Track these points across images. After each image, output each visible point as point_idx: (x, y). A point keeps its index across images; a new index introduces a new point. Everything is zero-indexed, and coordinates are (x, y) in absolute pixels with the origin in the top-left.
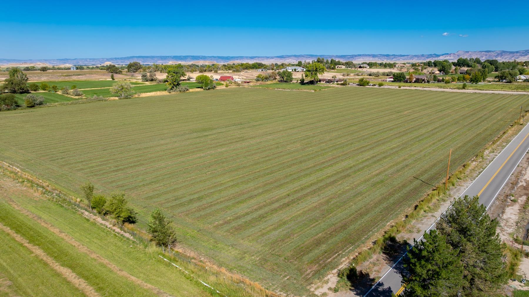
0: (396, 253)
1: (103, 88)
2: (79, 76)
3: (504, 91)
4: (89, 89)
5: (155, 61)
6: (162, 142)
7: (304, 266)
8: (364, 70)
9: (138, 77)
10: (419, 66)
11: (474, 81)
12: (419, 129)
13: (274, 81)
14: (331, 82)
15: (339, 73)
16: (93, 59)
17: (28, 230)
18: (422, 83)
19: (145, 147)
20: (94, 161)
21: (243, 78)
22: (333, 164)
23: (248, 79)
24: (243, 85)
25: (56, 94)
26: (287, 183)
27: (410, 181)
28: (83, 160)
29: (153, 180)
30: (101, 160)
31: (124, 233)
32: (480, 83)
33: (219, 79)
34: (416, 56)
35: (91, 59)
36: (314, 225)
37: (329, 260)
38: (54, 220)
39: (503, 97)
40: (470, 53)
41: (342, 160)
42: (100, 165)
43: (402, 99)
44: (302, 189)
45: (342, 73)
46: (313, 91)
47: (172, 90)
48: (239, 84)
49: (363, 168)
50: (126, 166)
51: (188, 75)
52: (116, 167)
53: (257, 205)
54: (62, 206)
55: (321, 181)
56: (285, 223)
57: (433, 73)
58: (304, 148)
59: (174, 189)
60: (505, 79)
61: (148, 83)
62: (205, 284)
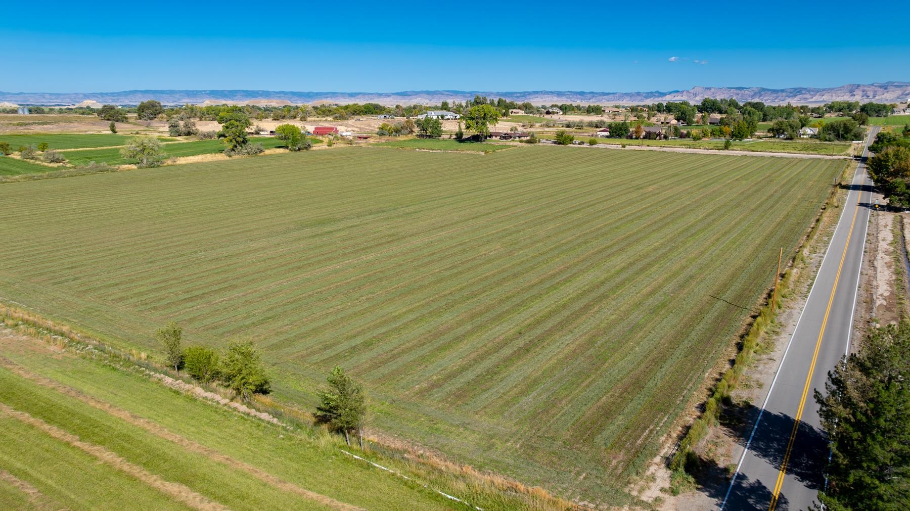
0: (742, 423)
1: (99, 148)
2: (45, 126)
3: (788, 153)
4: (73, 150)
5: (175, 99)
6: (254, 245)
7: (603, 454)
8: (555, 117)
9: (161, 129)
10: (642, 110)
11: (737, 137)
12: (683, 215)
13: (410, 137)
14: (511, 137)
15: (516, 122)
16: (56, 94)
17: (68, 416)
18: (655, 139)
19: (227, 254)
20: (140, 283)
21: (354, 131)
22: (571, 277)
23: (363, 132)
24: (357, 143)
25: (9, 158)
26: (508, 312)
27: (708, 303)
28: (117, 281)
29: (269, 314)
30: (152, 280)
31: (258, 414)
32: (746, 140)
33: (312, 132)
34: (627, 94)
35: (53, 94)
36: (587, 382)
37: (639, 441)
38: (111, 395)
39: (790, 162)
40: (713, 90)
41: (583, 271)
42: (156, 290)
43: (634, 166)
44: (539, 322)
45: (521, 122)
46: (483, 153)
47: (233, 152)
48: (351, 141)
49: (623, 283)
50: (206, 291)
51: (256, 124)
52: (187, 292)
53: (474, 352)
54: (114, 369)
55: (564, 307)
56: (536, 382)
57: (668, 123)
58: (511, 251)
59: (313, 329)
60: (783, 133)
61: (182, 139)
62: (449, 497)
